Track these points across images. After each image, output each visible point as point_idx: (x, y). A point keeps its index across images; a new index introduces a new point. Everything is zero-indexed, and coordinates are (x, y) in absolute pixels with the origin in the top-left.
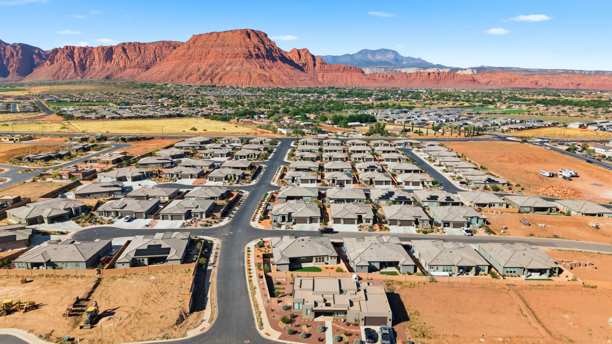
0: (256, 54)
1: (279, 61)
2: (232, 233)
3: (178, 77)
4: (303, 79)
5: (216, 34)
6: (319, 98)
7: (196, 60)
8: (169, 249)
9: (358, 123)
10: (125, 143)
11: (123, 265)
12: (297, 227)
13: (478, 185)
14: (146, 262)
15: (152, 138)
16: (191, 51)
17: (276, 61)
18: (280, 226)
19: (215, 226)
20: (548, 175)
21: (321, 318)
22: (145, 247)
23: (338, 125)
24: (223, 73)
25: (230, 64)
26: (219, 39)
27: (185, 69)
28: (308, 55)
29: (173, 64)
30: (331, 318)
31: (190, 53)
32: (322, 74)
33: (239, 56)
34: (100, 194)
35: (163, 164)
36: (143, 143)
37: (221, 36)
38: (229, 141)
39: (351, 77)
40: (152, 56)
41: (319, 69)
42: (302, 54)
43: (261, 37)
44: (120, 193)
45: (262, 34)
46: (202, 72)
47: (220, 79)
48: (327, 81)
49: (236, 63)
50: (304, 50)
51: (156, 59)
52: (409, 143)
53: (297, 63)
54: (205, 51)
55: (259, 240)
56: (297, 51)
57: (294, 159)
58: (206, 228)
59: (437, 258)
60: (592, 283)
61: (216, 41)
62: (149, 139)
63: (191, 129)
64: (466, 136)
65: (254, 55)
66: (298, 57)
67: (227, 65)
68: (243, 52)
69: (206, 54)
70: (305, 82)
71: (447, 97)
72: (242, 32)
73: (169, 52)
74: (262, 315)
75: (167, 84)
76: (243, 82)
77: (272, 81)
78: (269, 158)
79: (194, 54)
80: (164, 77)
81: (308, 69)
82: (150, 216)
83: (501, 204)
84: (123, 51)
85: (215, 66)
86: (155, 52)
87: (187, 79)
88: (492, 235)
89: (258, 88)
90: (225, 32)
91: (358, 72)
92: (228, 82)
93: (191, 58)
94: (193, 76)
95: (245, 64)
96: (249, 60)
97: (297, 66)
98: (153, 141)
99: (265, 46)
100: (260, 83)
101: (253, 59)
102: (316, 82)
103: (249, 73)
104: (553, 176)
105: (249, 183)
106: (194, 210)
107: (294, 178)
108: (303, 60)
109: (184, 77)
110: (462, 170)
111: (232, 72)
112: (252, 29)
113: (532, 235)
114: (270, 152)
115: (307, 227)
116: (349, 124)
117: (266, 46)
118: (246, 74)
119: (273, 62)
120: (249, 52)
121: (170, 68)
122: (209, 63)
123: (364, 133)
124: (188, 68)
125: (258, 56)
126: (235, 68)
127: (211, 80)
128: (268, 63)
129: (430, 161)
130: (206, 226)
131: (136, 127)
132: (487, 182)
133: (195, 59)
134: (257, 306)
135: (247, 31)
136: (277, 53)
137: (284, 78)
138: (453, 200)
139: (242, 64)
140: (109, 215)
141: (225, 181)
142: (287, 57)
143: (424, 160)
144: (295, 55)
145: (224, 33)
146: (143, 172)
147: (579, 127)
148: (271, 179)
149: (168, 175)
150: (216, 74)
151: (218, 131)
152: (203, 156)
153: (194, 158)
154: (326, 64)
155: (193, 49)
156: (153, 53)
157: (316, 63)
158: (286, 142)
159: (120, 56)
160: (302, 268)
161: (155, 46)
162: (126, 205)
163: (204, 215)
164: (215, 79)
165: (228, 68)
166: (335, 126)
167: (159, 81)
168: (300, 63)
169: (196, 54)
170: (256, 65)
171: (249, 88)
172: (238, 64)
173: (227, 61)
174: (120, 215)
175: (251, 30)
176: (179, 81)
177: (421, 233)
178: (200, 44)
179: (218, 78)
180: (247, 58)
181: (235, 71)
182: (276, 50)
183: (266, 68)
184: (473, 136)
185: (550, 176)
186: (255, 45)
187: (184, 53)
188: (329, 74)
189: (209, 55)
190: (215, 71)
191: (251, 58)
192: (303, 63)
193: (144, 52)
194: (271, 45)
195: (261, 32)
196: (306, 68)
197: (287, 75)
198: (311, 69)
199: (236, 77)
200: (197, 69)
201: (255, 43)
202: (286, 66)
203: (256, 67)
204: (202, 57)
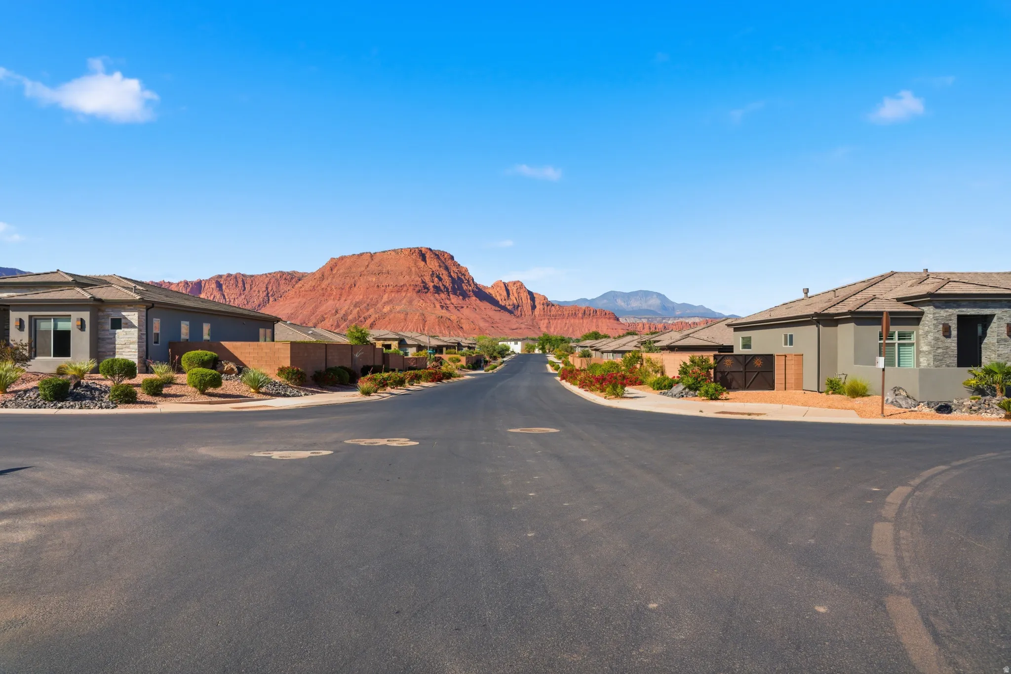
0: (435, 287)
1: (474, 298)
4: (514, 327)
5: (368, 257)
7: (332, 297)
16: (324, 284)
17: (469, 297)
24: (377, 316)
25: (390, 301)
26: (373, 262)
27: (314, 312)
28: (522, 291)
29: (296, 304)
31: (323, 286)
32: (546, 321)
33: (405, 288)
37: (376, 260)
39: (597, 326)
40: (263, 295)
41: (542, 313)
42: (513, 289)
43: (444, 259)
45: (446, 256)
46: (342, 315)
47: (372, 325)
48: (555, 333)
49: (400, 301)
50: (515, 283)
51: (269, 300)
53: (503, 303)
54: (349, 281)
56: (503, 285)
61: (368, 266)
65: (431, 287)
66: (505, 293)
67: (385, 303)
68: (412, 283)
69: (350, 287)
70: (518, 331)
72: (413, 252)
73: (290, 287)
77: (461, 327)
79: (331, 287)
81: (523, 314)
84: (217, 287)
85: (365, 305)
86: (267, 288)
90: (384, 252)
91: (609, 318)
93: (325, 294)
94: (326, 321)
95: (415, 303)
96: (423, 296)
97: (504, 308)
99: (449, 273)
100: (440, 332)
101: (429, 294)
102: (537, 332)
103: (422, 315)
108: (513, 299)
111: (393, 315)
117: (452, 273)
118: (416, 317)
119: (464, 298)
120: (423, 282)
121: (288, 311)
122: (354, 301)
124: (319, 310)
125: (437, 290)
126: (398, 308)
128: (455, 299)
133: (330, 295)
135: (421, 251)
136: (470, 286)
137: (482, 324)
139: (410, 302)
142: (487, 293)
144: (501, 292)
145: (382, 254)
150: (365, 319)
154: (553, 305)
155: (330, 279)
156: (264, 289)
157: (536, 303)
159: (211, 295)
161: (268, 279)
164: (364, 326)
165: (386, 309)
168: (507, 304)
169: (333, 287)
170: (434, 304)
172: (404, 301)
173: (386, 297)
175: (427, 248)
178: (341, 271)
179: (369, 325)
180: (419, 291)
181: (399, 312)
182: (468, 281)
183: (451, 307)
186: (433, 271)
187: (314, 286)
188: (559, 321)
189: (355, 289)
190: (364, 313)
191: (426, 293)
192: (514, 304)
193: (251, 288)
194: (460, 273)
195: (444, 252)
196: (519, 313)
197: (489, 319)
198: (527, 314)
199: (399, 323)
200: (334, 311)
201: (434, 270)
202: (485, 305)
203: (435, 307)
204: (344, 291)
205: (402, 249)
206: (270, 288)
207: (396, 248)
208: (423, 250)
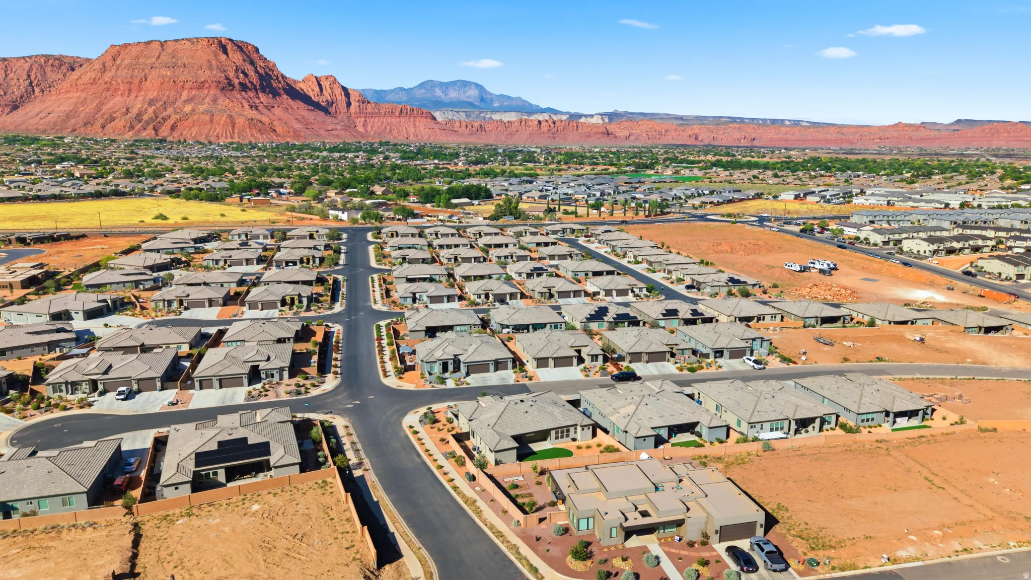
0: (240, 84)
1: (285, 96)
2: (358, 402)
3: (85, 124)
4: (330, 128)
5: (156, 46)
6: (369, 159)
7: (120, 93)
8: (267, 444)
9: (466, 200)
10: (27, 248)
11: (177, 488)
12: (475, 380)
13: (717, 290)
14: (221, 477)
15: (84, 236)
16: (108, 76)
17: (280, 95)
18: (443, 381)
19: (314, 392)
20: (799, 269)
21: (635, 542)
22: (214, 446)
23: (434, 204)
25: (190, 100)
26: (164, 53)
27: (98, 109)
28: (335, 86)
29: (73, 100)
30: (653, 537)
31: (106, 79)
32: (363, 119)
33: (207, 85)
34: (29, 350)
35: (137, 283)
36: (65, 246)
37: (169, 48)
38: (247, 236)
39: (415, 126)
40: (24, 84)
41: (358, 111)
42: (326, 84)
43: (248, 52)
44: (73, 344)
45: (250, 47)
46: (135, 115)
47: (173, 128)
48: (373, 133)
49: (203, 99)
50: (327, 78)
51: (33, 90)
52: (568, 230)
53: (316, 100)
54: (137, 74)
55: (423, 410)
56: (315, 80)
57: (390, 262)
58: (299, 397)
59: (757, 410)
60: (988, 424)
61: (159, 57)
62: (77, 238)
63: (157, 218)
64: (646, 216)
65: (236, 84)
66: (317, 89)
67: (185, 101)
68: (215, 79)
69: (141, 82)
70: (335, 133)
71: (577, 158)
72: (211, 42)
73: (61, 77)
74: (521, 550)
75: (62, 138)
76: (218, 133)
77: (275, 130)
78: (342, 262)
79: (116, 81)
80: (55, 124)
81: (338, 110)
82: (170, 384)
83: (773, 316)
85: (161, 103)
86: (29, 76)
87: (103, 127)
88: (792, 365)
89: (250, 143)
90: (177, 41)
91: (426, 118)
92: (189, 133)
93: (110, 88)
94: (116, 121)
95: (220, 101)
96: (228, 94)
97: (317, 106)
98: (86, 241)
99: (256, 68)
100: (252, 135)
101: (235, 92)
102: (355, 134)
103: (230, 116)
104: (804, 271)
105: (331, 308)
106: (262, 365)
107: (414, 294)
108: (327, 96)
109: (98, 124)
110: (680, 266)
111: (197, 116)
112: (228, 37)
113: (846, 360)
114: (338, 252)
115: (493, 378)
116: (454, 201)
117: (258, 68)
118: (224, 119)
121: (66, 107)
122: (147, 98)
123: (487, 216)
124: (104, 108)
125: (244, 87)
126: (202, 108)
127: (156, 130)
128: (263, 98)
129: (617, 255)
130: (299, 393)
131: (34, 218)
132: (730, 284)
133: (116, 90)
134: (500, 535)
135: (221, 42)
136: (280, 83)
137: (297, 126)
138: (702, 314)
139: (215, 101)
140: (76, 389)
141: (283, 308)
142: (298, 88)
143: (606, 255)
144: (313, 87)
145: (174, 43)
146: (105, 301)
147: (795, 199)
148: (367, 299)
149: (161, 304)
150: (164, 119)
151: (211, 219)
152: (211, 264)
153: (191, 269)
154: (369, 102)
155: (113, 70)
156: (25, 77)
157: (351, 100)
158: (357, 235)
160: (534, 453)
161: (29, 64)
162: (110, 367)
163: (286, 374)
164: (163, 128)
165: (188, 108)
166: (428, 205)
167: (44, 132)
168: (322, 100)
169: (119, 81)
170: (241, 103)
171: (232, 143)
172: (207, 100)
173: (185, 95)
174: (101, 387)
175: (228, 39)
176: (88, 132)
177: (686, 372)
178: (126, 62)
179: (169, 126)
180: (223, 89)
181: (202, 113)
182: (278, 78)
183: (261, 107)
184: (656, 215)
185: (800, 271)
186: (237, 66)
187: (94, 79)
188: (376, 120)
189: (148, 83)
190: (161, 113)
191: (231, 90)
192: (327, 101)
193: (6, 75)
194: (268, 67)
195: (247, 43)
196: (334, 110)
197: (302, 120)
198: (342, 111)
199: (205, 125)
200: (124, 110)
201: (238, 64)
202: (298, 105)
203: (243, 107)
204: (133, 86)
205: (197, 38)
206: (33, 77)
207: (191, 37)
208: (223, 41)
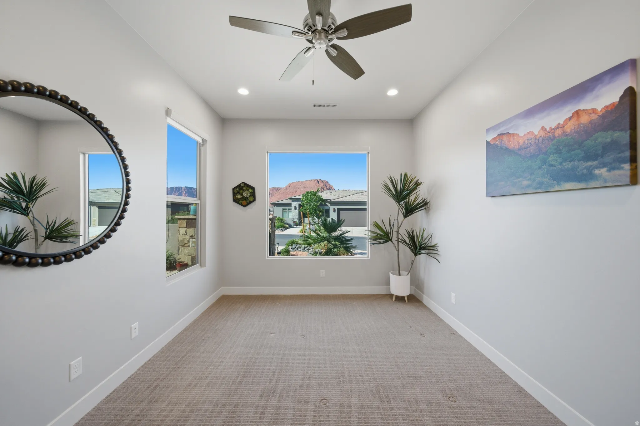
5: (301, 182)
16: (287, 191)
37: (304, 183)
45: (326, 182)
54: (295, 190)
61: (301, 185)
72: (315, 180)
90: (306, 181)
112: (320, 179)
117: (328, 188)
133: (289, 195)
135: (318, 180)
169: (290, 192)
178: (292, 187)
186: (321, 187)
187: (284, 192)
189: (297, 192)
195: (324, 180)
204: (293, 193)
207: (309, 179)
